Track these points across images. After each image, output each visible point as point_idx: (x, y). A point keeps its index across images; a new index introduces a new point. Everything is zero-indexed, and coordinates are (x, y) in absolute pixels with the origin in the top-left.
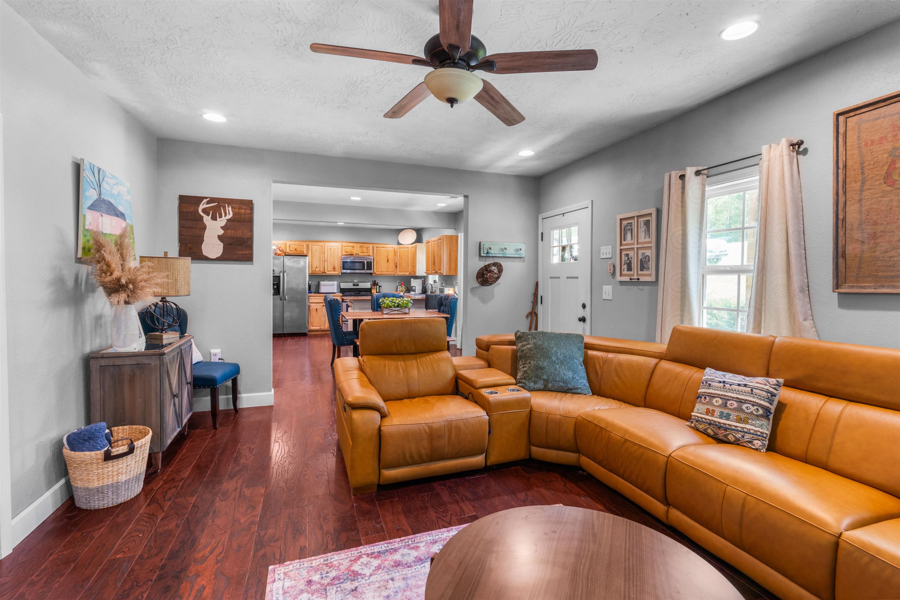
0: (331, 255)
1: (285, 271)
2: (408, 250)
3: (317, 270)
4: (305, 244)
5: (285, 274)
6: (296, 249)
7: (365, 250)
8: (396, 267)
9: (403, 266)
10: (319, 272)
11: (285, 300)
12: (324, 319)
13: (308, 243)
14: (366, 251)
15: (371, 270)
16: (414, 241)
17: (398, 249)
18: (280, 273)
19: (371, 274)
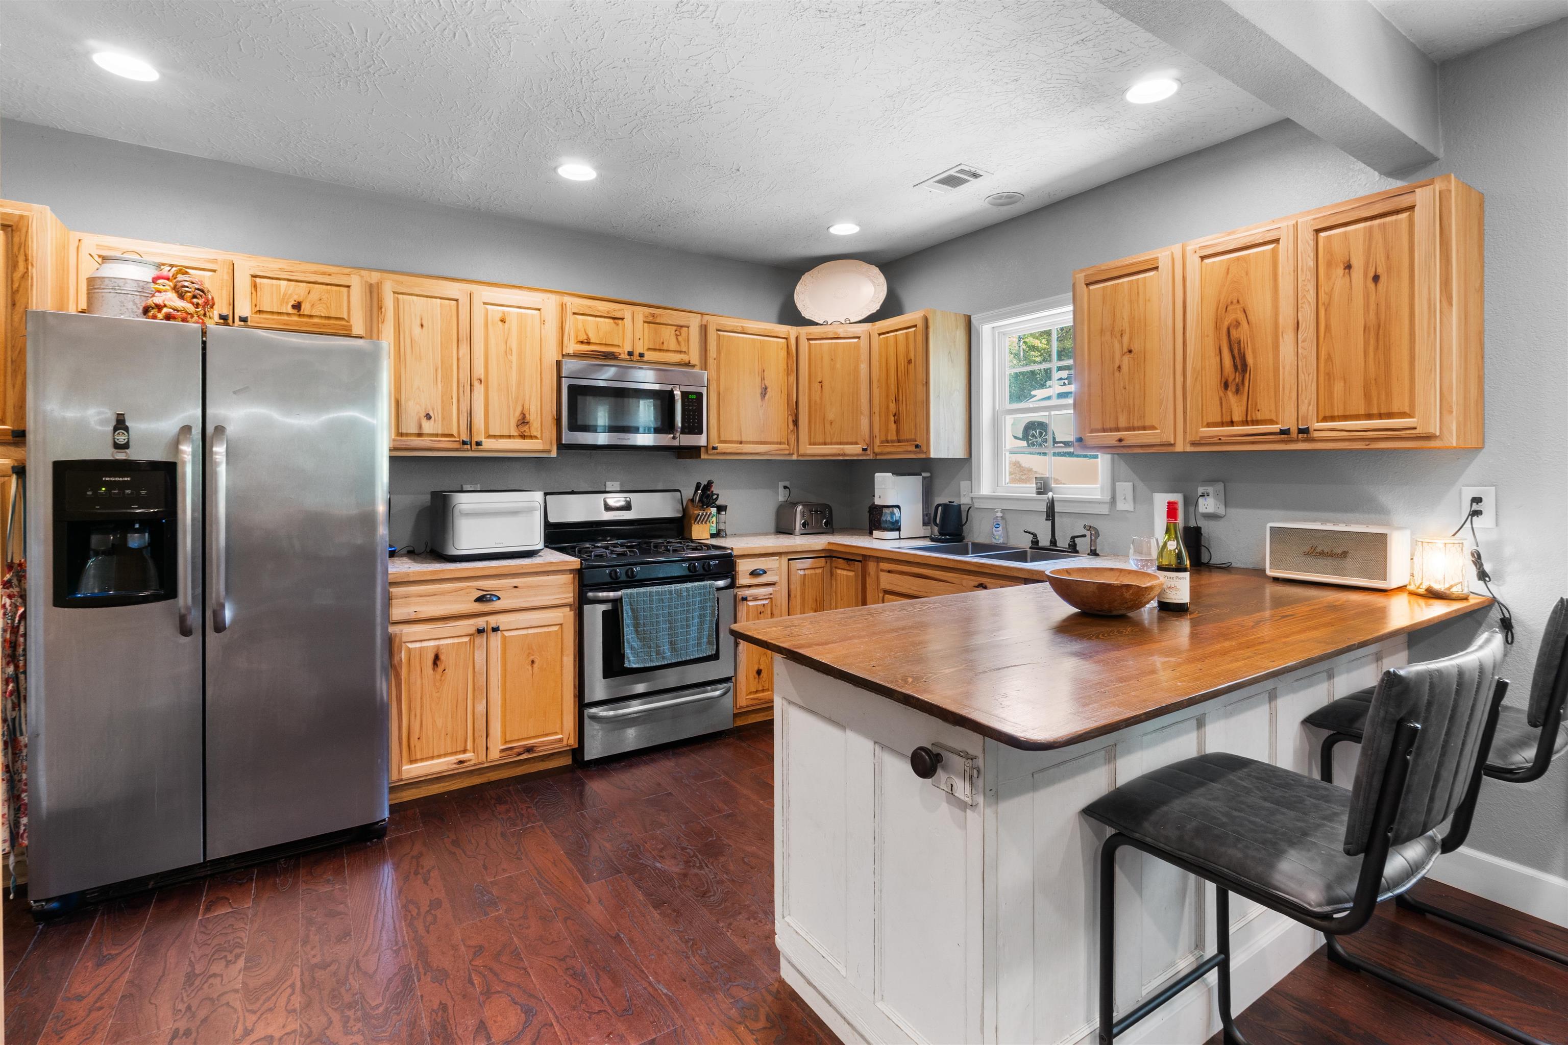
0: (508, 352)
1: (220, 430)
2: (857, 347)
3: (428, 427)
4: (356, 281)
5: (219, 451)
6: (297, 306)
7: (668, 334)
8: (796, 422)
9: (831, 416)
10: (444, 443)
11: (219, 627)
12: (481, 708)
13: (374, 277)
14: (673, 345)
15: (701, 432)
16: (875, 307)
17: (804, 344)
18: (176, 444)
19: (694, 452)
